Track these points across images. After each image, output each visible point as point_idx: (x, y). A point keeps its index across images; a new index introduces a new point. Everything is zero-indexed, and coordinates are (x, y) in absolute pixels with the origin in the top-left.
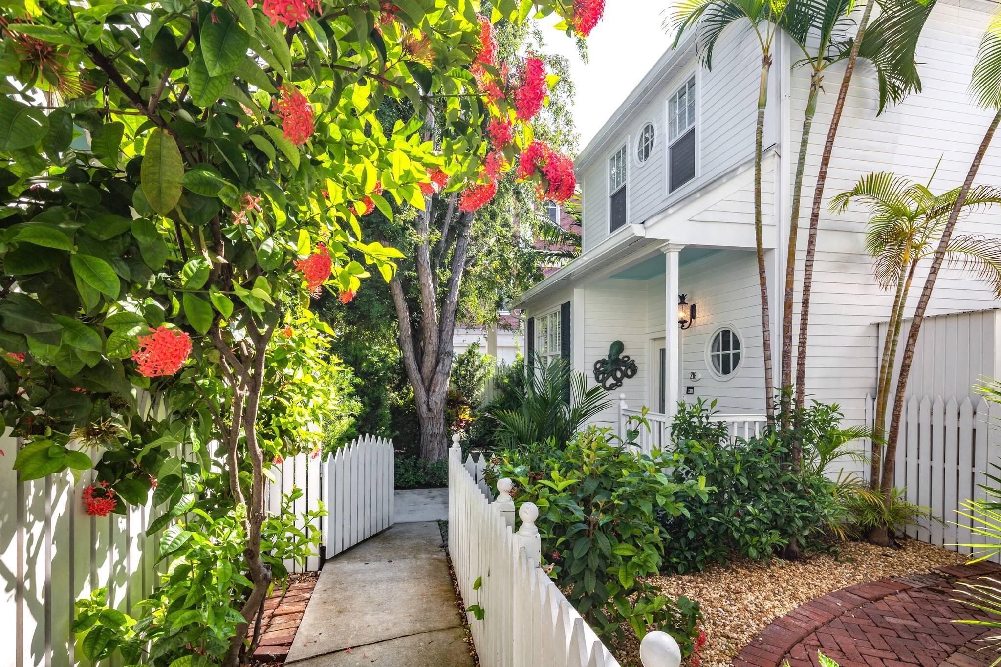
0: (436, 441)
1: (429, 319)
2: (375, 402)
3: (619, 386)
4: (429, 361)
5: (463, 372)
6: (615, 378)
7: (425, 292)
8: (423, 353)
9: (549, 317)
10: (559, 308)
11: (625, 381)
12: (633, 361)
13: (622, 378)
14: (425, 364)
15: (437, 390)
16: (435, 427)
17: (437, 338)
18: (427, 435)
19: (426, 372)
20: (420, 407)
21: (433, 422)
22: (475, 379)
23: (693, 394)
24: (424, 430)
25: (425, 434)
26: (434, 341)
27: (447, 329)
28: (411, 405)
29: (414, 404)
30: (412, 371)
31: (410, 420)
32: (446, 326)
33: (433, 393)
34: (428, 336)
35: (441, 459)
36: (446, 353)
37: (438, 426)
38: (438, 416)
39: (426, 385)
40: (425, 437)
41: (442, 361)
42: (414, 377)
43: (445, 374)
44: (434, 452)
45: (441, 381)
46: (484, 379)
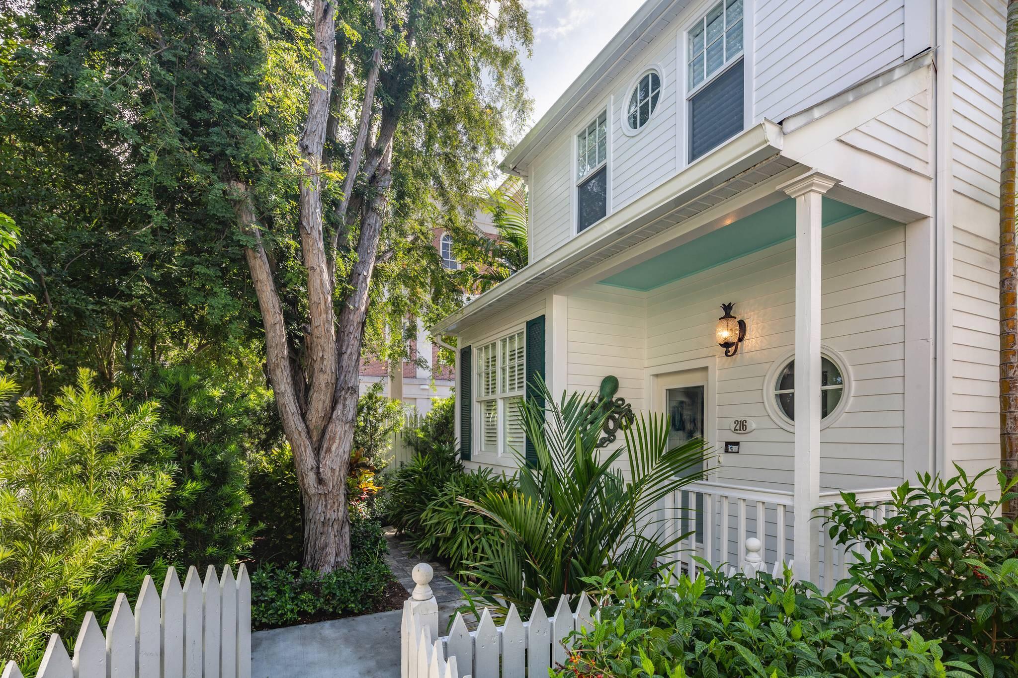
0: (332, 532)
1: (321, 329)
2: (216, 471)
3: (611, 441)
4: (319, 401)
5: (362, 424)
6: (607, 430)
7: (315, 283)
8: (308, 388)
9: (499, 345)
10: (523, 327)
11: (619, 434)
12: (629, 405)
13: (615, 430)
14: (312, 406)
15: (333, 449)
16: (330, 509)
17: (333, 362)
18: (315, 522)
19: (314, 420)
20: (303, 476)
21: (326, 501)
22: (379, 433)
23: (738, 452)
24: (311, 514)
25: (313, 521)
26: (329, 366)
27: (349, 351)
28: (287, 473)
29: (292, 471)
30: (290, 417)
31: (285, 497)
32: (348, 346)
33: (326, 453)
34: (319, 359)
35: (339, 560)
36: (348, 388)
37: (335, 508)
38: (335, 491)
39: (314, 440)
40: (312, 526)
41: (341, 401)
42: (294, 427)
43: (347, 423)
44: (328, 550)
45: (340, 434)
46: (391, 433)
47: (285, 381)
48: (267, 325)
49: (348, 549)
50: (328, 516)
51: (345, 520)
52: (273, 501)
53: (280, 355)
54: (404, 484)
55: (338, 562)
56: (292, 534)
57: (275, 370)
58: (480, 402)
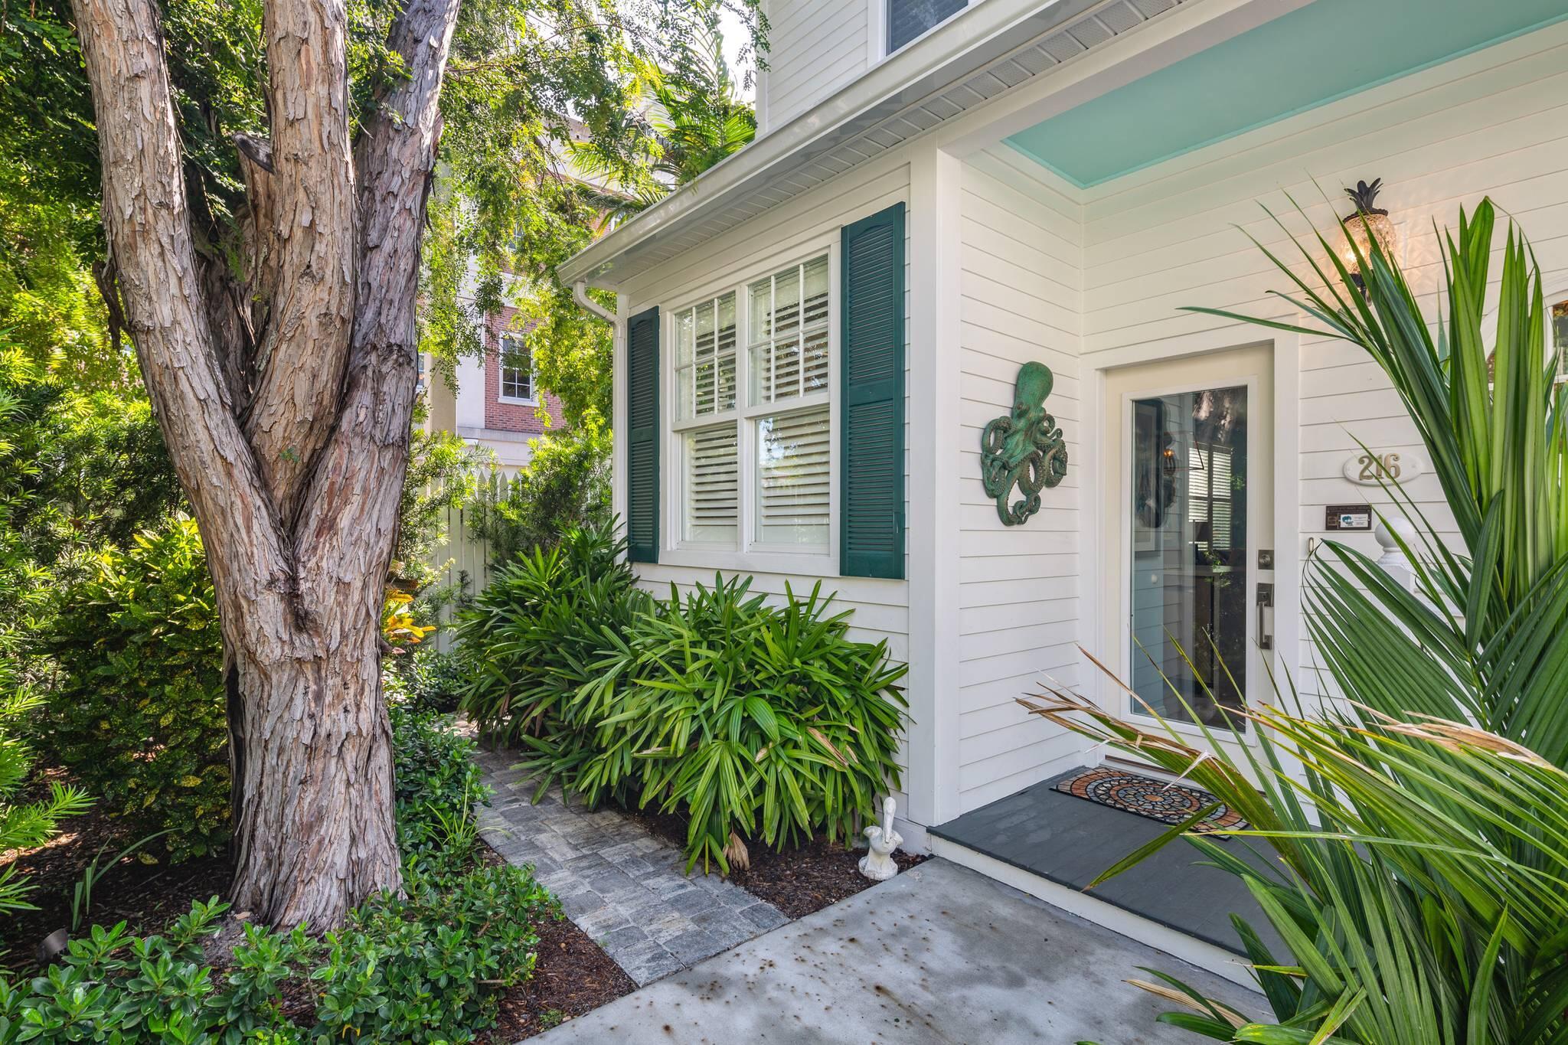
0: (337, 774)
3: (1033, 511)
4: (298, 370)
6: (1026, 486)
9: (744, 296)
11: (1045, 493)
12: (1060, 433)
13: (1037, 487)
14: (273, 387)
15: (344, 521)
16: (332, 705)
17: (348, 251)
18: (281, 750)
19: (278, 432)
20: (238, 607)
21: (319, 679)
22: (417, 508)
23: (1369, 528)
24: (267, 725)
25: (274, 746)
26: (332, 263)
27: (388, 245)
28: (181, 598)
29: (198, 592)
30: (195, 414)
31: (174, 670)
32: (385, 230)
33: (319, 534)
34: (298, 234)
35: (363, 854)
36: (390, 346)
37: (349, 699)
38: (347, 650)
39: (279, 493)
40: (271, 759)
41: (367, 380)
42: (206, 446)
43: (386, 446)
44: (327, 829)
45: (366, 479)
46: (442, 510)
47: (174, 289)
48: (103, 83)
49: (388, 815)
50: (327, 725)
51: (379, 731)
52: (133, 682)
53: (155, 196)
54: (504, 620)
55: (358, 863)
56: (197, 773)
57: (132, 247)
58: (681, 432)
